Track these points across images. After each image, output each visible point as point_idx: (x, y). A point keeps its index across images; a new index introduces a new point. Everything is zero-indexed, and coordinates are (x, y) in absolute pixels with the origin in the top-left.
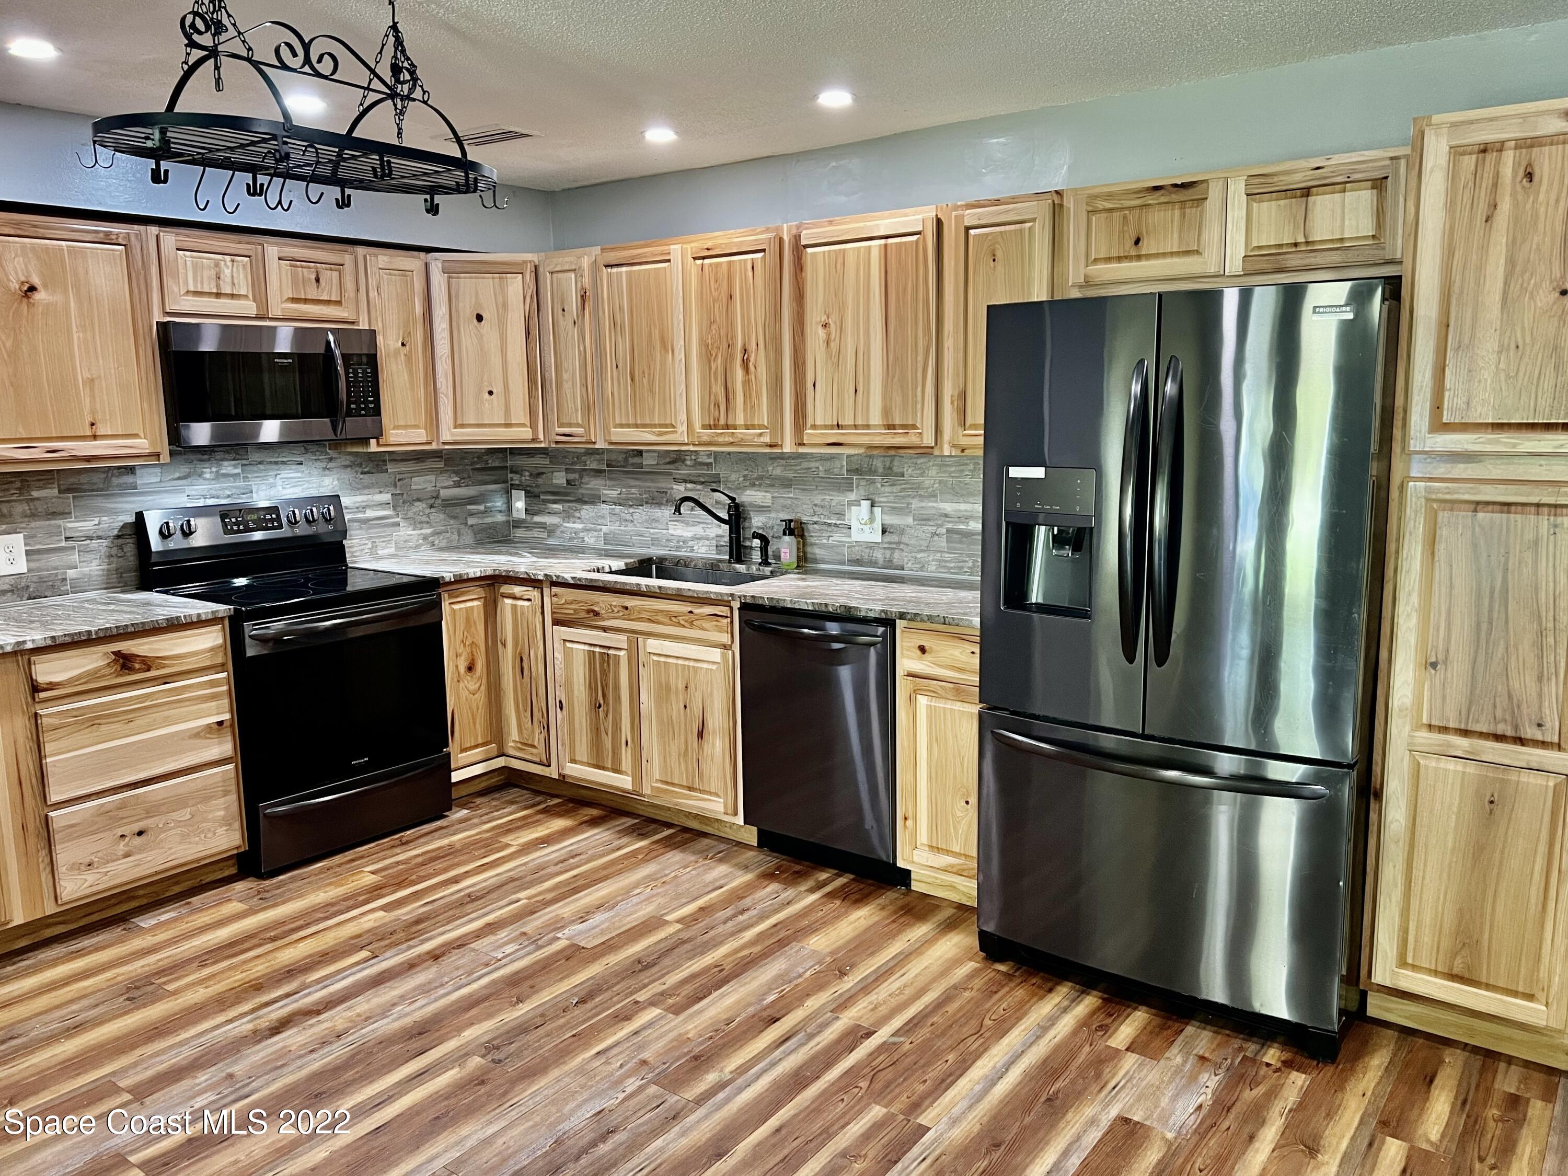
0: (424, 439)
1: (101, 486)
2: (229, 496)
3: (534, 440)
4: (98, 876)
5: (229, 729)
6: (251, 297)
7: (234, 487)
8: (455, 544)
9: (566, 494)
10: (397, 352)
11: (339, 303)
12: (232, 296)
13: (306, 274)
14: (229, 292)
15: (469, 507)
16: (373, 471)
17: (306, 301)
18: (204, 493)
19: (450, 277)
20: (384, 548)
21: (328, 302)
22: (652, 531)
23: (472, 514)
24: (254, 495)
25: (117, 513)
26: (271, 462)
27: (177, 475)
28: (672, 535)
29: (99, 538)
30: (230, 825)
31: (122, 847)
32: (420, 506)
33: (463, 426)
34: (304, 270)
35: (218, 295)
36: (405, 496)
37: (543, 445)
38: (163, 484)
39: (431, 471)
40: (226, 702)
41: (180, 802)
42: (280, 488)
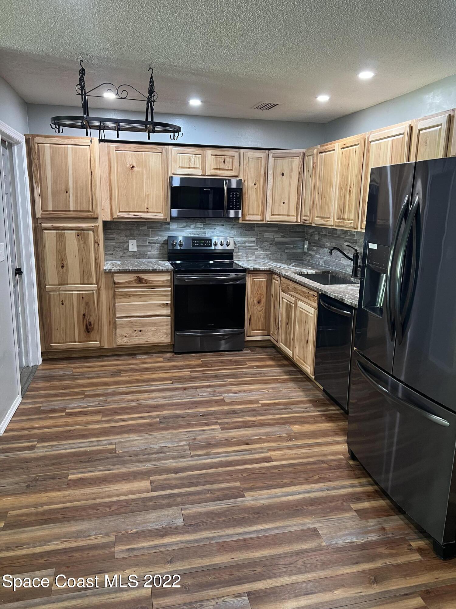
0: (259, 219)
1: (159, 227)
2: (198, 234)
3: (297, 222)
4: (128, 340)
5: (169, 306)
6: (201, 168)
7: (200, 231)
8: (279, 258)
9: (317, 244)
10: (252, 187)
11: (232, 170)
12: (194, 168)
13: (220, 160)
14: (193, 166)
15: (286, 246)
16: (250, 230)
17: (220, 169)
18: (191, 232)
19: (275, 159)
20: (251, 257)
21: (228, 170)
22: (337, 261)
23: (287, 248)
24: (207, 235)
25: (163, 236)
26: (213, 224)
27: (182, 226)
28: (342, 263)
29: (157, 243)
30: (168, 335)
31: (135, 334)
32: (266, 243)
33: (273, 215)
34: (220, 159)
35: (189, 168)
36: (261, 239)
37: (300, 224)
38: (178, 229)
39: (272, 231)
40: (169, 297)
41: (153, 325)
42: (216, 233)
